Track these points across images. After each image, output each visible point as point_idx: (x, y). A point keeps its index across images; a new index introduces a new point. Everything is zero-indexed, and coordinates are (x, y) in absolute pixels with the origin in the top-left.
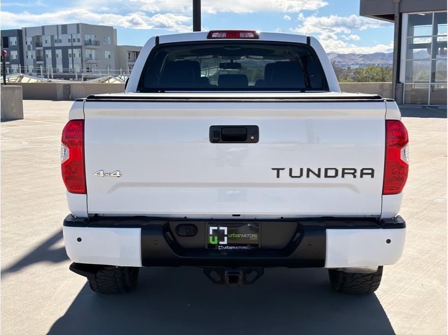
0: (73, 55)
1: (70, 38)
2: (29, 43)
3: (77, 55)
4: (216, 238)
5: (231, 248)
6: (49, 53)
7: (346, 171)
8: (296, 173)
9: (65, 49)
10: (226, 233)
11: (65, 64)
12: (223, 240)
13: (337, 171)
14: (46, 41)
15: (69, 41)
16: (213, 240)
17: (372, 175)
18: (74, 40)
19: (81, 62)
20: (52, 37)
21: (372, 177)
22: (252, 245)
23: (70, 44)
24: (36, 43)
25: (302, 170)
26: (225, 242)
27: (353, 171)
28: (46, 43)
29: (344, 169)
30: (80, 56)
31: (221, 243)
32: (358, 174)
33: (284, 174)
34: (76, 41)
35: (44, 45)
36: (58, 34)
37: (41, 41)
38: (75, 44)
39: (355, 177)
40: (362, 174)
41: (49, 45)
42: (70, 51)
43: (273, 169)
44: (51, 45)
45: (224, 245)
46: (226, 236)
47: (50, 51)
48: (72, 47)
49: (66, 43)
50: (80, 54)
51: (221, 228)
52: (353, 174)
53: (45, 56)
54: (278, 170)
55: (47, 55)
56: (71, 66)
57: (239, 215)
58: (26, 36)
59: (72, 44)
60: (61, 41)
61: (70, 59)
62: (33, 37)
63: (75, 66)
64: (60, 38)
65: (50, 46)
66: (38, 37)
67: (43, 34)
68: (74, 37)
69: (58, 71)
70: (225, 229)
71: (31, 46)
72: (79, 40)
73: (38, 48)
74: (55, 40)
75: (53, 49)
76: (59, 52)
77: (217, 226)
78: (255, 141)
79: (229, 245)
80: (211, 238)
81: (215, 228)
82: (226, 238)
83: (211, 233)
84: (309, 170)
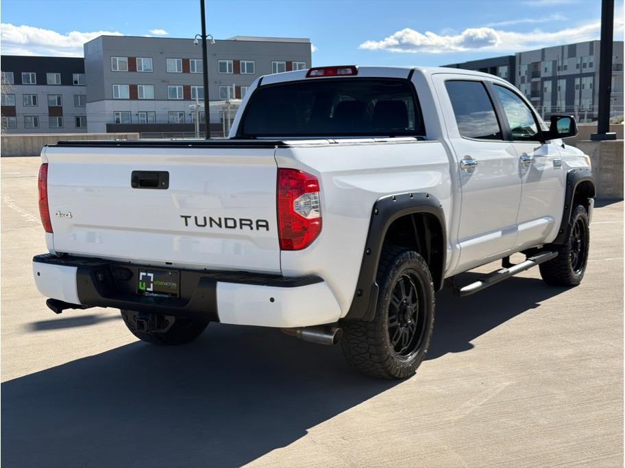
0: (581, 86)
1: (579, 62)
2: (523, 74)
3: (587, 86)
4: (144, 284)
5: (155, 295)
6: (548, 85)
7: (243, 222)
8: (201, 222)
9: (570, 79)
10: (152, 280)
11: (570, 100)
13: (235, 222)
14: (546, 69)
15: (578, 66)
16: (142, 286)
17: (267, 226)
18: (585, 66)
19: (591, 95)
20: (555, 63)
21: (268, 229)
22: (172, 294)
23: (578, 71)
24: (533, 73)
26: (151, 289)
27: (249, 223)
28: (546, 71)
29: (241, 220)
30: (591, 88)
31: (148, 289)
32: (254, 225)
33: (191, 221)
34: (588, 65)
35: (543, 75)
36: (562, 58)
37: (539, 70)
38: (585, 71)
39: (252, 228)
40: (258, 226)
41: (549, 74)
42: (577, 81)
43: (182, 217)
44: (553, 73)
45: (150, 292)
46: (152, 282)
47: (550, 82)
48: (581, 76)
49: (572, 70)
50: (591, 84)
51: (149, 275)
52: (250, 225)
53: (543, 89)
54: (186, 217)
55: (546, 88)
56: (577, 102)
57: (171, 264)
58: (520, 63)
59: (581, 71)
60: (565, 68)
61: (577, 92)
62: (528, 65)
63: (583, 101)
64: (566, 63)
65: (551, 75)
66: (536, 65)
67: (543, 59)
68: (585, 61)
69: (559, 110)
70: (151, 275)
71: (526, 77)
72: (591, 65)
73: (534, 80)
74: (559, 67)
75: (555, 79)
76: (562, 84)
77: (146, 272)
78: (166, 187)
79: (154, 292)
80: (140, 283)
81: (145, 274)
82: (152, 285)
83: (141, 279)
84: (211, 219)
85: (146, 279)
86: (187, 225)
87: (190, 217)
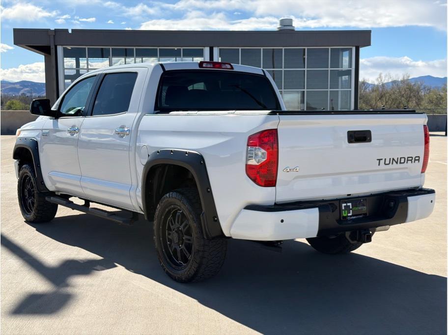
4: (346, 211)
5: (354, 217)
8: (387, 162)
10: (351, 208)
12: (350, 213)
13: (405, 159)
16: (345, 214)
17: (419, 160)
21: (419, 162)
22: (364, 214)
25: (390, 159)
26: (350, 214)
27: (411, 159)
29: (408, 158)
31: (349, 215)
32: (413, 161)
33: (382, 162)
39: (412, 162)
40: (415, 160)
43: (378, 160)
45: (351, 216)
46: (351, 209)
51: (348, 204)
52: (411, 160)
54: (379, 160)
57: (350, 195)
70: (350, 204)
77: (346, 203)
78: (370, 140)
79: (353, 215)
80: (344, 212)
81: (345, 204)
82: (351, 211)
83: (343, 208)
84: (393, 159)
85: (347, 207)
86: (379, 165)
87: (382, 159)
